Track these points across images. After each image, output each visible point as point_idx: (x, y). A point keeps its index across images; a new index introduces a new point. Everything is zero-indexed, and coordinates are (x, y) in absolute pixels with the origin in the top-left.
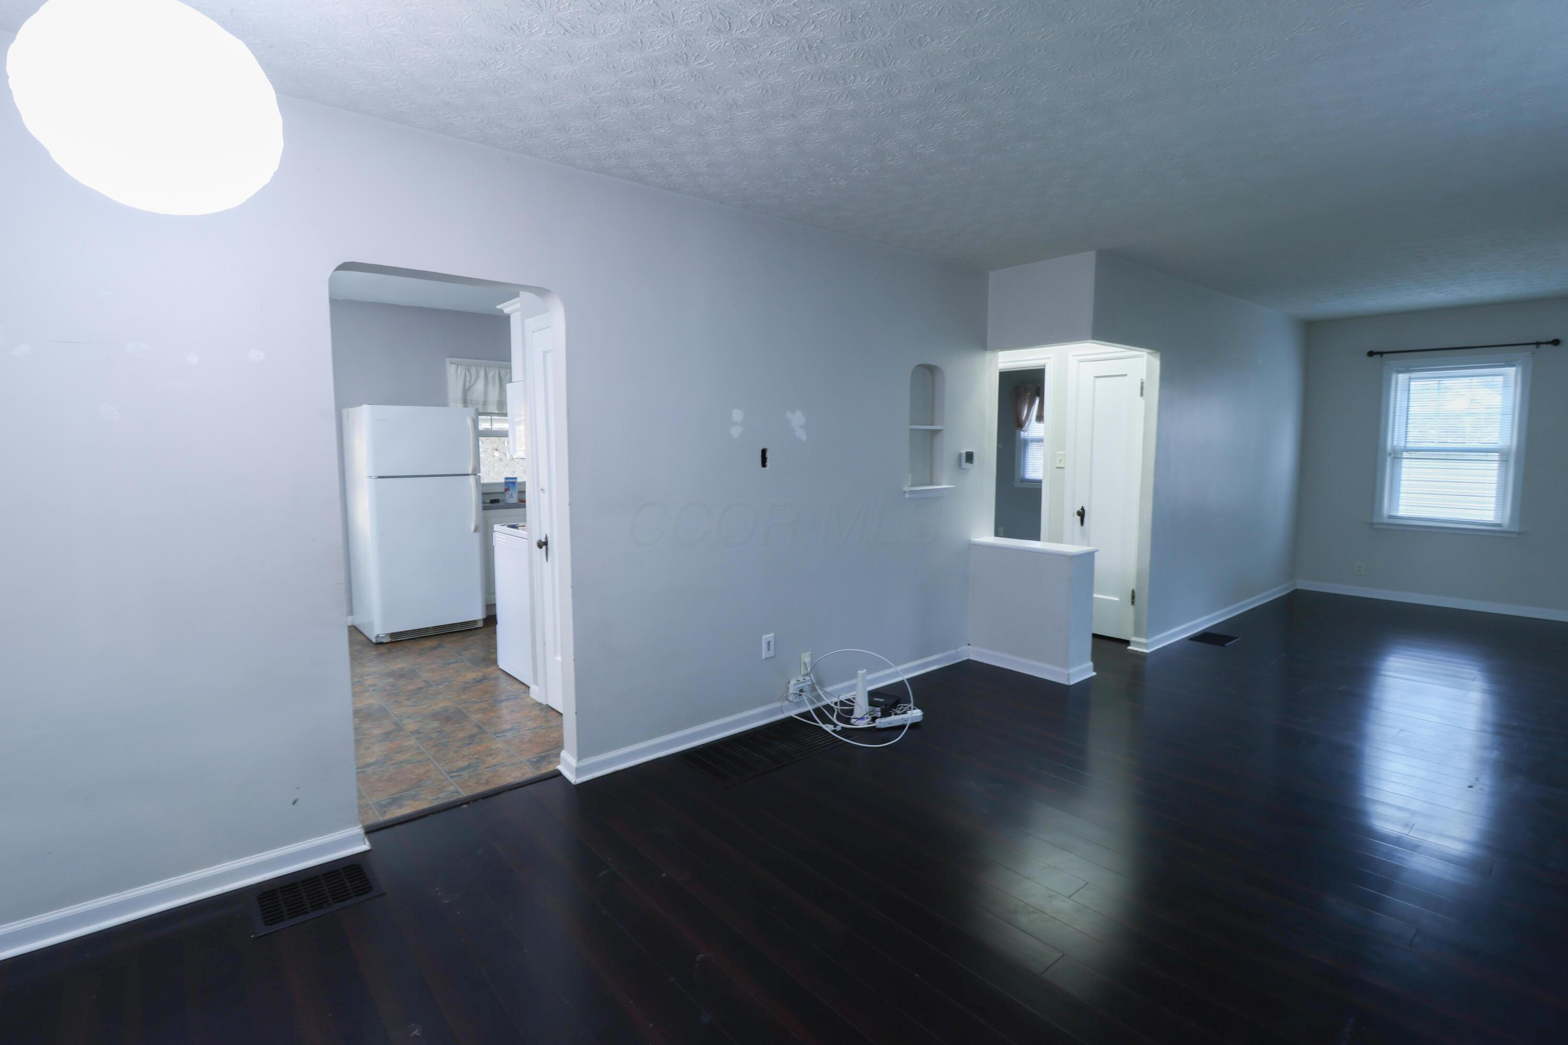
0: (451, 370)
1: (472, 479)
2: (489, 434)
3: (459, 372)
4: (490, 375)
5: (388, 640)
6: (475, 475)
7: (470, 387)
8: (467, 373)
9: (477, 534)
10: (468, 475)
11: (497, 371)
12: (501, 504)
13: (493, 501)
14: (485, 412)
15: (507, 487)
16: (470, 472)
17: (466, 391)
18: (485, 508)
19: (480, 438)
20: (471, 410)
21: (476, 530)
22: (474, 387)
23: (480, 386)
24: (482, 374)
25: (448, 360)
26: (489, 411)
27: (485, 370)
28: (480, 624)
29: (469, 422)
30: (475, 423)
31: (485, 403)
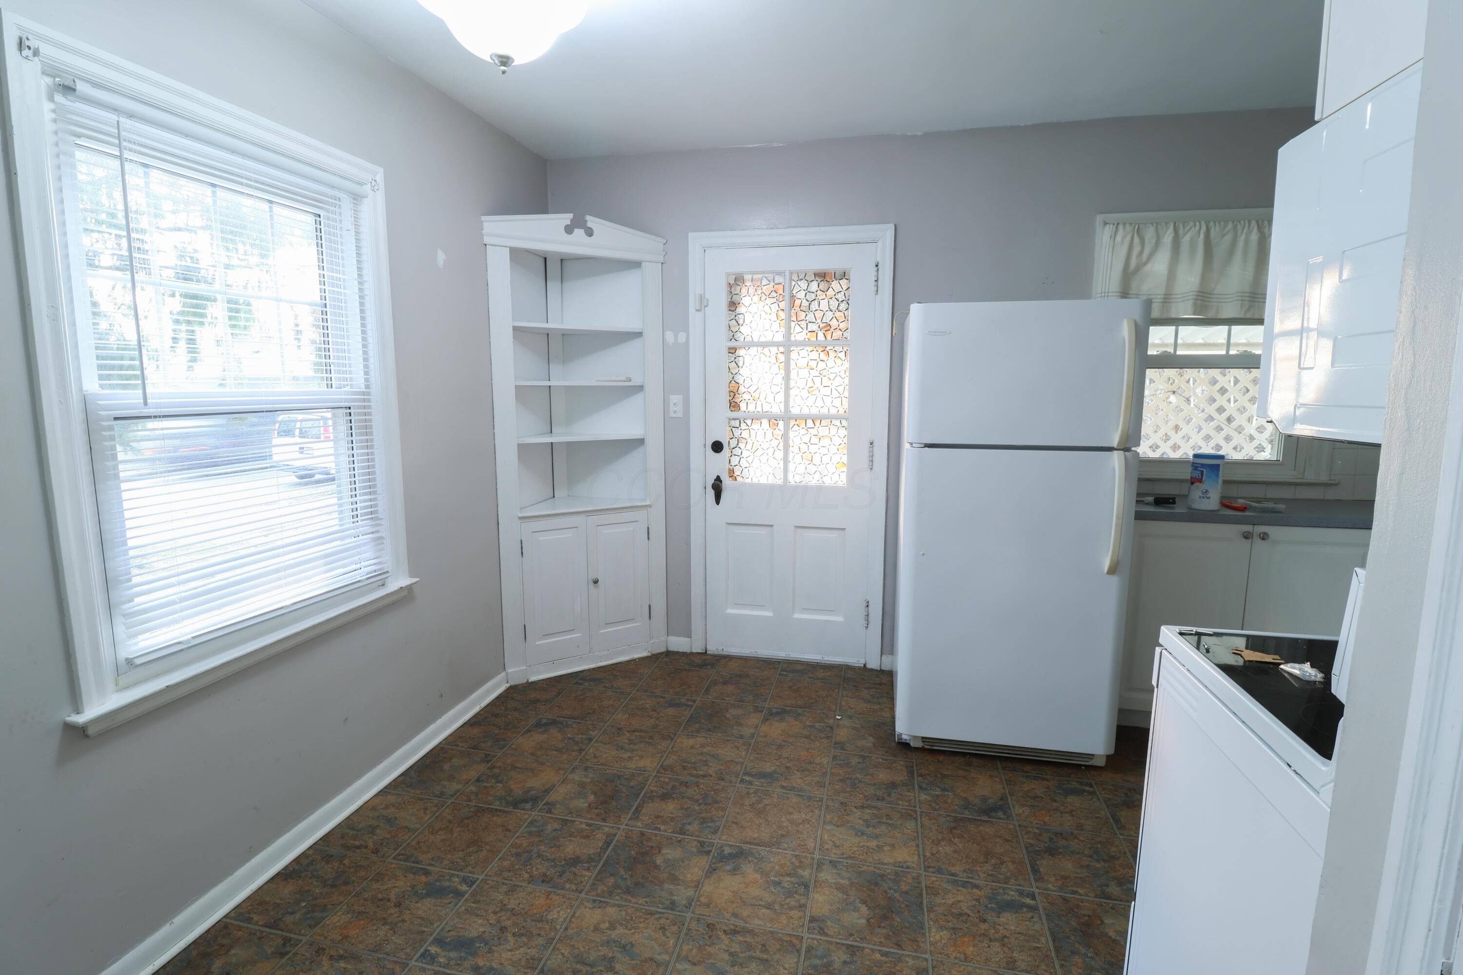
0: (1103, 236)
1: (1116, 459)
2: (1167, 361)
3: (1119, 238)
4: (1186, 240)
5: (919, 744)
6: (1127, 450)
7: (1138, 269)
8: (1136, 240)
9: (1114, 580)
10: (1110, 449)
11: (1204, 228)
12: (1179, 509)
13: (1161, 501)
14: (1165, 316)
15: (1197, 474)
16: (1115, 445)
17: (1128, 275)
18: (1139, 516)
19: (1148, 371)
20: (1133, 306)
21: (1112, 571)
22: (1148, 267)
23: (1159, 265)
24: (1168, 238)
25: (1099, 218)
26: (1173, 315)
27: (1176, 230)
28: (1102, 763)
29: (1126, 332)
30: (1141, 339)
31: (1167, 299)
